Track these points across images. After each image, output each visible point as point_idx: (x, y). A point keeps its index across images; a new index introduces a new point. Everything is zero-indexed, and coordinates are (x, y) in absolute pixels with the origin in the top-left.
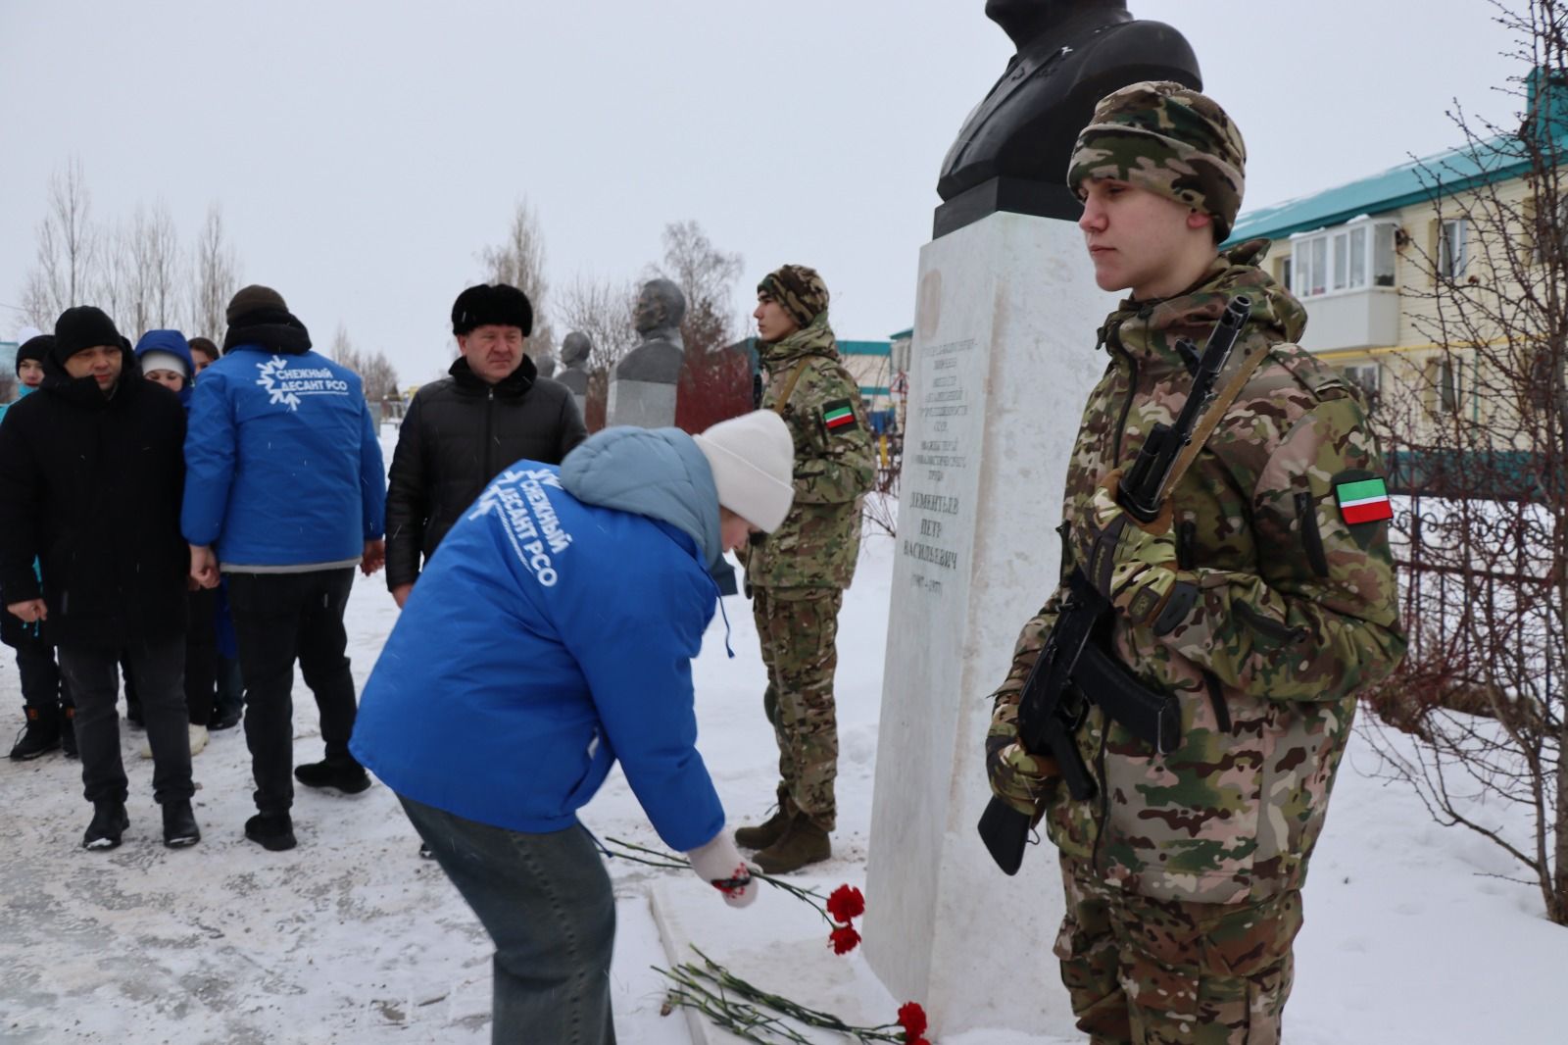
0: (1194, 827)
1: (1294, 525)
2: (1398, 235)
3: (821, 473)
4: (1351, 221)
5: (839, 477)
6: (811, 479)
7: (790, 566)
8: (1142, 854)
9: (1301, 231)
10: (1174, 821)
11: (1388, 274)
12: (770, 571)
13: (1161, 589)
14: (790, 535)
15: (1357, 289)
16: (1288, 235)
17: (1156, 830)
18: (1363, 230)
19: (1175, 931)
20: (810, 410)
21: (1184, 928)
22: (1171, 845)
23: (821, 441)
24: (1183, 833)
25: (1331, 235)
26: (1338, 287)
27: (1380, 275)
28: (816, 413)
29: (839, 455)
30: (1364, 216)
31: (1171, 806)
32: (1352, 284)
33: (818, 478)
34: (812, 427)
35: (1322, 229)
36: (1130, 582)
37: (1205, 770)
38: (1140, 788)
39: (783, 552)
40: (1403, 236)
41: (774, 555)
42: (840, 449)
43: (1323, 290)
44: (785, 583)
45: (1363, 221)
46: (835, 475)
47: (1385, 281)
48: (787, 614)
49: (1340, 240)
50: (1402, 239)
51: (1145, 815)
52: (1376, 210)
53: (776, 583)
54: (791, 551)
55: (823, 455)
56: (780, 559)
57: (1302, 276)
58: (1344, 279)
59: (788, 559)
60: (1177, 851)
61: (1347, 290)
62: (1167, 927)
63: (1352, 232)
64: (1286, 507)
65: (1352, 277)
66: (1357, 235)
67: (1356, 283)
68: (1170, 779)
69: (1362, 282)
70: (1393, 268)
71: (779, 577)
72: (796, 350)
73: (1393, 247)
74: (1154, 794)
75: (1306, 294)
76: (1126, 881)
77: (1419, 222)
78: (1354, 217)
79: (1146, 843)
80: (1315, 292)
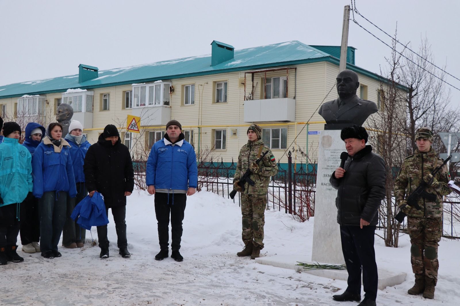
0: (438, 209)
1: (445, 177)
2: (171, 88)
3: (271, 170)
4: (156, 82)
5: (275, 171)
6: (269, 171)
7: (262, 190)
8: (433, 213)
9: (135, 83)
10: (436, 209)
11: (168, 101)
12: (257, 191)
13: (438, 184)
14: (262, 183)
15: (157, 105)
16: (132, 84)
17: (435, 210)
18: (160, 85)
19: (435, 222)
20: (267, 157)
21: (436, 221)
22: (436, 211)
23: (270, 164)
24: (437, 210)
25: (148, 86)
26: (150, 104)
27: (165, 101)
28: (269, 158)
29: (274, 167)
30: (161, 81)
31: (436, 207)
32: (155, 103)
33: (271, 171)
34: (267, 161)
35: (145, 83)
36: (435, 183)
37: (439, 203)
38: (432, 206)
39: (261, 187)
40: (172, 88)
41: (259, 188)
42: (274, 165)
43: (144, 105)
44: (261, 194)
45: (160, 82)
46: (274, 170)
47: (167, 103)
48: (262, 201)
49: (151, 88)
50: (172, 90)
51: (433, 209)
52: (164, 79)
53: (258, 194)
54: (262, 187)
55: (270, 166)
56: (260, 188)
57: (136, 99)
58: (153, 101)
59: (262, 188)
60: (437, 212)
61: (154, 105)
62: (434, 222)
63: (156, 85)
64: (445, 175)
65: (155, 101)
66: (158, 87)
67: (156, 104)
68: (435, 204)
69: (159, 103)
70: (169, 99)
71: (259, 192)
72: (259, 144)
73: (169, 92)
74: (434, 206)
75: (138, 105)
76: (431, 216)
77: (178, 84)
78: (157, 81)
79: (433, 212)
80: (141, 105)
